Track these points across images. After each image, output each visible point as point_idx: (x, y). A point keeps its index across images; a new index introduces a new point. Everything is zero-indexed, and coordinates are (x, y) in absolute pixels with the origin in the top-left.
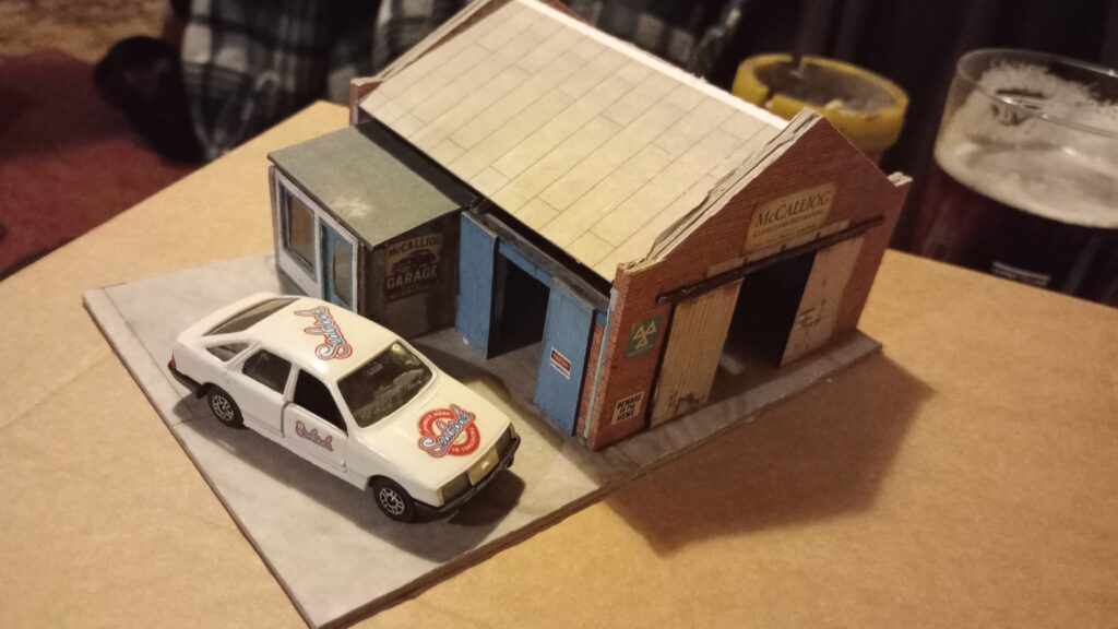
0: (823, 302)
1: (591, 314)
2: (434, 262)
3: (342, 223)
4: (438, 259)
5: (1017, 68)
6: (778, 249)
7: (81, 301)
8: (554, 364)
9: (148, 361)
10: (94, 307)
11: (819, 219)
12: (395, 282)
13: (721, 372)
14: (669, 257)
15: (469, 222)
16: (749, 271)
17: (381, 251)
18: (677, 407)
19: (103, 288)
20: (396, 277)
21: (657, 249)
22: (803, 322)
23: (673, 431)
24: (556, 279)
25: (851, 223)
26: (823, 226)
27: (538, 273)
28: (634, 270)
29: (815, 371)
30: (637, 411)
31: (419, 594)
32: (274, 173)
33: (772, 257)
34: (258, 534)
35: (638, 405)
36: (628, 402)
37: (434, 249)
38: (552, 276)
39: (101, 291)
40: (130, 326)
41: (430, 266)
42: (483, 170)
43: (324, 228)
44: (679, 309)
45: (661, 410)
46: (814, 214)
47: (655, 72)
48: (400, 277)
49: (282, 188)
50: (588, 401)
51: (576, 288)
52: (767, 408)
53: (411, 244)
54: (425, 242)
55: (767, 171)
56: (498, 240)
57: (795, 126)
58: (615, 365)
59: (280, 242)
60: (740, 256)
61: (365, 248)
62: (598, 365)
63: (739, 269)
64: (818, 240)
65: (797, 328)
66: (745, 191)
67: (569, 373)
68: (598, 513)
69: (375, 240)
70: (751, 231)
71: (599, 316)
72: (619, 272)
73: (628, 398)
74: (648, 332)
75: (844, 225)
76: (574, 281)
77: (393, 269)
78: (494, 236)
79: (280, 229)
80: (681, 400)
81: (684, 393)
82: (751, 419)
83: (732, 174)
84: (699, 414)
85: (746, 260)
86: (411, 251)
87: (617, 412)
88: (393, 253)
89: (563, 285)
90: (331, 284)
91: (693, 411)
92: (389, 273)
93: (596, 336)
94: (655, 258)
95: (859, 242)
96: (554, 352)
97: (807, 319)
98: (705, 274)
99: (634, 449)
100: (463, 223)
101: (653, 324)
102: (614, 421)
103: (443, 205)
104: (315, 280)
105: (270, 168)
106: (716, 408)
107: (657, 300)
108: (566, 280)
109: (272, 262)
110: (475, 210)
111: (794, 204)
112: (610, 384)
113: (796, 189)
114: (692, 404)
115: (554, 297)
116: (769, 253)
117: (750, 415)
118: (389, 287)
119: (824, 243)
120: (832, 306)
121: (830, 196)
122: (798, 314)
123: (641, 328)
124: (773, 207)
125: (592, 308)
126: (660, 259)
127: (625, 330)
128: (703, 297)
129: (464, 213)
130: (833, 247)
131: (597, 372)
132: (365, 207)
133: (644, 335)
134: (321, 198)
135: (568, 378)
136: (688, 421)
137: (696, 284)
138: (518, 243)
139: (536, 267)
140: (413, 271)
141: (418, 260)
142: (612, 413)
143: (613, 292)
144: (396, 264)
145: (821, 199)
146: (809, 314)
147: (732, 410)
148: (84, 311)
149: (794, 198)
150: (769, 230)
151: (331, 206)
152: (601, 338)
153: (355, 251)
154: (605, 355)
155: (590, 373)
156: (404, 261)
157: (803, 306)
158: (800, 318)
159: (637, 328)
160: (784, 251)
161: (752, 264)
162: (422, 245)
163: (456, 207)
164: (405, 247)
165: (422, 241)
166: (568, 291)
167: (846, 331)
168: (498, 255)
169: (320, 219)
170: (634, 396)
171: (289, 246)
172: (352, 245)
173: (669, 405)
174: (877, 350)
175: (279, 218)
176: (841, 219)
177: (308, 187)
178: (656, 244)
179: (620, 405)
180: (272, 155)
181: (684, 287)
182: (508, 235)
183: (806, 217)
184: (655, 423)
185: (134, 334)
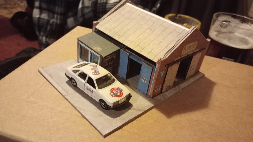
0: (194, 66)
3: (96, 52)
4: (115, 59)
5: (225, 16)
6: (187, 55)
7: (38, 71)
8: (142, 80)
9: (56, 83)
10: (41, 72)
11: (194, 49)
13: (175, 82)
14: (168, 57)
15: (122, 51)
16: (182, 60)
17: (105, 58)
18: (167, 88)
20: (107, 63)
21: (165, 56)
22: (190, 70)
23: (166, 93)
24: (143, 62)
25: (200, 49)
26: (195, 50)
27: (139, 61)
28: (162, 60)
29: (192, 80)
30: (160, 90)
31: (122, 128)
33: (185, 57)
35: (160, 88)
36: (158, 87)
37: (114, 57)
38: (142, 62)
39: (42, 68)
40: (50, 75)
42: (125, 40)
43: (91, 53)
44: (169, 68)
45: (164, 89)
47: (159, 19)
49: (80, 45)
50: (150, 87)
51: (148, 64)
52: (184, 88)
55: (186, 39)
56: (129, 55)
57: (191, 30)
58: (157, 80)
59: (79, 56)
60: (180, 57)
61: (102, 57)
62: (153, 80)
63: (180, 59)
64: (194, 53)
65: (189, 71)
66: (182, 43)
67: (146, 82)
68: (154, 111)
69: (104, 55)
70: (183, 51)
71: (153, 70)
72: (158, 60)
74: (163, 73)
75: (198, 50)
76: (148, 63)
77: (107, 62)
78: (128, 54)
79: (79, 54)
80: (168, 87)
81: (168, 86)
82: (181, 90)
83: (179, 40)
84: (171, 90)
86: (110, 58)
87: (156, 89)
88: (107, 58)
89: (145, 64)
91: (170, 89)
92: (106, 63)
93: (153, 74)
94: (165, 57)
95: (201, 53)
96: (142, 78)
98: (174, 60)
99: (159, 97)
100: (121, 52)
101: (164, 71)
102: (155, 92)
103: (116, 48)
105: (78, 41)
106: (174, 88)
107: (165, 66)
108: (145, 63)
109: (77, 61)
110: (123, 49)
111: (190, 46)
112: (156, 84)
113: (191, 42)
114: (169, 88)
115: (143, 66)
116: (185, 56)
119: (195, 53)
120: (195, 67)
121: (196, 44)
122: (189, 68)
123: (162, 72)
124: (187, 46)
125: (152, 68)
126: (166, 58)
127: (159, 73)
128: (174, 65)
129: (121, 49)
130: (197, 54)
131: (153, 81)
132: (100, 49)
133: (162, 73)
134: (91, 47)
136: (169, 91)
137: (172, 63)
138: (134, 55)
140: (110, 62)
141: (112, 60)
143: (157, 65)
144: (107, 61)
145: (195, 45)
146: (191, 68)
147: (177, 89)
148: (39, 72)
150: (186, 51)
151: (93, 49)
152: (154, 75)
154: (155, 78)
155: (151, 82)
156: (109, 60)
157: (190, 66)
158: (189, 69)
159: (161, 72)
160: (188, 56)
161: (182, 58)
162: (112, 56)
163: (119, 48)
166: (147, 65)
167: (197, 72)
168: (129, 58)
169: (90, 51)
170: (159, 86)
171: (81, 57)
172: (98, 57)
173: (166, 88)
174: (204, 75)
175: (79, 52)
176: (198, 48)
177: (87, 45)
178: (165, 55)
179: (157, 88)
180: (78, 38)
181: (170, 63)
182: (131, 54)
183: (192, 48)
184: (163, 92)
185: (51, 77)
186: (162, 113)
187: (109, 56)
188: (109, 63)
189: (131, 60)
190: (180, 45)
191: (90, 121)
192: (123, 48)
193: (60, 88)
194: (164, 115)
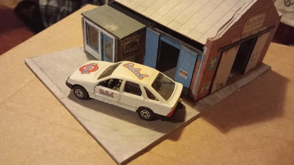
0: (257, 53)
1: (197, 56)
2: (137, 45)
3: (109, 32)
4: (138, 44)
6: (249, 35)
7: (24, 63)
8: (181, 74)
9: (49, 79)
10: (29, 64)
11: (260, 26)
12: (126, 51)
13: (229, 78)
14: (224, 36)
15: (149, 31)
16: (242, 42)
17: (123, 41)
18: (218, 87)
19: (31, 58)
22: (251, 60)
23: (217, 94)
24: (182, 46)
25: (267, 27)
26: (261, 28)
27: (176, 44)
28: (213, 40)
29: (254, 75)
30: (207, 89)
31: (150, 150)
32: (84, 19)
34: (93, 132)
35: (208, 86)
36: (206, 85)
37: (137, 40)
38: (181, 45)
39: (30, 59)
40: (41, 69)
41: (136, 46)
42: (153, 13)
43: (102, 35)
44: (224, 53)
45: (214, 88)
46: (259, 24)
48: (128, 50)
49: (86, 23)
50: (193, 85)
51: (190, 48)
52: (243, 87)
53: (131, 38)
54: (135, 38)
55: (252, 7)
56: (160, 35)
59: (86, 42)
62: (198, 73)
63: (240, 41)
64: (259, 33)
66: (245, 14)
67: (186, 77)
69: (121, 37)
70: (245, 27)
71: (199, 57)
72: (208, 41)
74: (214, 62)
75: (265, 28)
76: (189, 46)
77: (126, 47)
78: (159, 34)
79: (85, 38)
80: (219, 84)
81: (220, 83)
82: (239, 90)
83: (240, 8)
84: (224, 89)
85: (241, 38)
86: (131, 41)
87: (203, 88)
88: (126, 41)
89: (185, 48)
90: (104, 54)
91: (221, 88)
92: (125, 48)
93: (198, 64)
94: (218, 36)
95: (269, 33)
96: (181, 70)
97: (253, 59)
98: (231, 42)
99: (206, 100)
100: (147, 32)
101: (216, 59)
102: (201, 92)
103: (140, 26)
104: (99, 53)
105: (82, 18)
106: (228, 87)
107: (218, 50)
108: (186, 46)
109: (83, 49)
110: (151, 27)
111: (256, 20)
112: (202, 79)
113: (257, 14)
114: (222, 86)
115: (181, 52)
116: (247, 36)
117: (239, 89)
118: (124, 53)
119: (260, 34)
120: (259, 55)
121: (264, 18)
122: (251, 57)
124: (251, 20)
125: (197, 54)
126: (220, 36)
127: (209, 61)
128: (230, 50)
129: (147, 28)
130: (263, 35)
131: (197, 76)
132: (115, 27)
134: (101, 25)
135: (186, 79)
136: (220, 91)
137: (229, 46)
138: (167, 36)
139: (175, 43)
140: (131, 47)
141: (133, 44)
142: (201, 89)
143: (205, 49)
144: (127, 45)
145: (262, 18)
146: (253, 57)
147: (233, 88)
148: (25, 65)
149: (256, 18)
150: (249, 28)
151: (105, 28)
152: (199, 65)
153: (114, 41)
154: (201, 70)
156: (129, 44)
157: (252, 54)
159: (212, 60)
160: (251, 36)
161: (243, 39)
162: (134, 39)
163: (145, 26)
164: (130, 40)
165: (134, 37)
166: (188, 50)
167: (260, 64)
168: (160, 40)
169: (101, 32)
170: (208, 83)
171: (89, 43)
172: (113, 39)
173: (216, 86)
174: (270, 69)
175: (85, 34)
176: (265, 26)
177: (96, 22)
178: (218, 32)
179: (204, 86)
180: (83, 14)
181: (225, 46)
182: (163, 34)
183: (258, 24)
184: (212, 92)
185: (43, 71)
186: (212, 124)
187: (129, 38)
188: (129, 49)
189: (163, 43)
190: (243, 16)
191: (99, 139)
192: (151, 25)
193: (55, 86)
194: (216, 128)
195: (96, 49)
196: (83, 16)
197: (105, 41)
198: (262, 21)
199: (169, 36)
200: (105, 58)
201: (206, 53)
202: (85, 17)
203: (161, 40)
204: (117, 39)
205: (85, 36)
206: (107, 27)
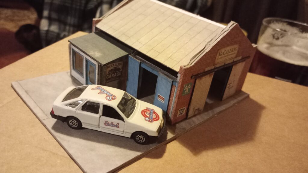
0: (234, 81)
1: (172, 82)
2: (120, 71)
3: (93, 58)
6: (223, 64)
7: (11, 86)
8: (159, 99)
9: (33, 102)
10: (15, 86)
11: (234, 56)
12: (109, 76)
13: (206, 103)
14: (195, 64)
15: (131, 58)
16: (216, 70)
17: (105, 66)
18: (195, 112)
19: (17, 81)
21: (191, 62)
23: (194, 119)
24: (160, 73)
25: (242, 57)
26: (235, 58)
28: (185, 67)
29: (232, 102)
30: (184, 113)
32: (70, 46)
34: (70, 151)
35: (185, 110)
37: (120, 67)
38: (158, 72)
40: (26, 92)
41: (119, 72)
42: (135, 42)
43: (87, 61)
44: (197, 81)
45: (191, 113)
46: (233, 54)
47: (184, 14)
49: (73, 50)
50: (170, 110)
51: (166, 75)
52: (221, 112)
53: (114, 64)
55: (222, 39)
56: (141, 63)
57: (229, 26)
58: (179, 97)
59: (72, 67)
60: (214, 65)
62: (174, 98)
63: (213, 69)
64: (234, 62)
65: (227, 88)
66: (215, 45)
67: (164, 101)
69: (104, 62)
70: (217, 58)
71: (174, 83)
72: (181, 68)
73: (182, 109)
74: (188, 88)
75: (240, 58)
76: (165, 73)
78: (139, 61)
79: (72, 63)
80: (196, 110)
81: (197, 108)
83: (212, 40)
84: (201, 115)
85: (215, 67)
86: (114, 67)
87: (179, 113)
90: (89, 78)
91: (199, 113)
92: (107, 74)
93: (173, 89)
94: (191, 64)
95: (244, 63)
96: (159, 95)
97: (230, 86)
98: (204, 70)
99: (183, 124)
100: (129, 59)
101: (190, 85)
102: (178, 116)
103: (122, 53)
104: (83, 78)
107: (191, 77)
108: (163, 73)
109: (69, 74)
111: (228, 50)
112: (177, 104)
113: (228, 45)
115: (159, 78)
116: (221, 65)
117: (215, 114)
120: (236, 83)
121: (237, 49)
122: (227, 84)
123: (187, 87)
124: (223, 50)
125: (172, 80)
127: (182, 87)
128: (204, 77)
129: (129, 55)
130: (237, 64)
131: (173, 101)
132: (99, 54)
133: (187, 88)
134: (86, 52)
135: (164, 103)
136: (198, 116)
137: (202, 73)
139: (153, 70)
140: (114, 73)
141: (116, 70)
142: (177, 113)
143: (179, 75)
144: (109, 71)
145: (235, 49)
147: (210, 114)
148: (12, 88)
149: (228, 48)
150: (221, 58)
151: (89, 54)
152: (175, 90)
154: (176, 95)
155: (170, 101)
156: (112, 70)
157: (229, 82)
158: (228, 86)
160: (225, 65)
162: (117, 65)
163: (127, 53)
164: (112, 66)
165: (117, 64)
166: (165, 77)
167: (239, 92)
168: (140, 67)
169: (86, 58)
171: (75, 68)
172: (96, 65)
173: (193, 111)
174: (248, 96)
175: (72, 59)
176: (240, 56)
177: (82, 49)
179: (180, 111)
180: (70, 41)
181: (199, 74)
182: (143, 61)
183: (231, 54)
184: (189, 116)
185: (28, 94)
187: (111, 64)
188: (111, 74)
189: (144, 70)
190: (213, 47)
192: (133, 53)
193: (38, 108)
195: (81, 74)
196: (70, 43)
197: (89, 67)
198: (236, 52)
199: (148, 63)
200: (89, 82)
201: (180, 80)
202: (72, 44)
203: (142, 67)
204: (99, 64)
205: (72, 62)
206: (91, 53)
